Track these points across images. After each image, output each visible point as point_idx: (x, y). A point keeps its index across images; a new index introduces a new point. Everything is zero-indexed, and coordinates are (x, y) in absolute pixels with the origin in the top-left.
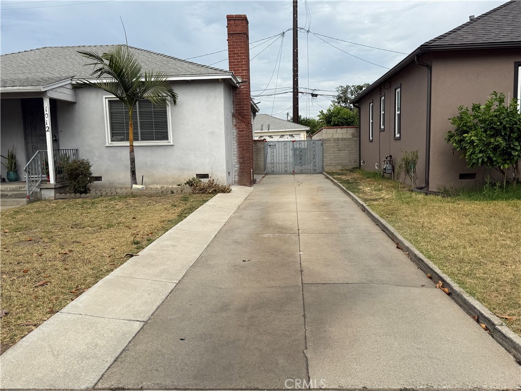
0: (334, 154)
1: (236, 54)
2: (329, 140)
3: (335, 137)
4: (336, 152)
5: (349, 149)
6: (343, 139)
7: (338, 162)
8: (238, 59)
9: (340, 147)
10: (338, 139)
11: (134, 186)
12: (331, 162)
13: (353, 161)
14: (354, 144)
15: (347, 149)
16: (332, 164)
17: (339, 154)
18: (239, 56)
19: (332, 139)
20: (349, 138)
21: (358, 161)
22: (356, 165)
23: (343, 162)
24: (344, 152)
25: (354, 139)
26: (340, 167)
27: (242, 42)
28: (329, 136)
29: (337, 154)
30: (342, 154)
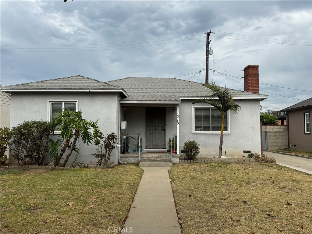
0: (274, 140)
1: (253, 85)
2: (270, 132)
3: (274, 130)
4: (275, 139)
5: (282, 137)
6: (278, 132)
7: (276, 145)
8: (254, 88)
9: (277, 136)
10: (276, 132)
11: (222, 157)
12: (272, 145)
13: (284, 145)
14: (285, 135)
15: (281, 138)
16: (272, 146)
17: (276, 140)
18: (254, 86)
19: (272, 132)
20: (282, 131)
21: (288, 145)
22: (287, 147)
23: (279, 145)
24: (279, 139)
25: (285, 132)
26: (277, 148)
27: (256, 79)
28: (271, 130)
29: (275, 140)
30: (278, 140)
